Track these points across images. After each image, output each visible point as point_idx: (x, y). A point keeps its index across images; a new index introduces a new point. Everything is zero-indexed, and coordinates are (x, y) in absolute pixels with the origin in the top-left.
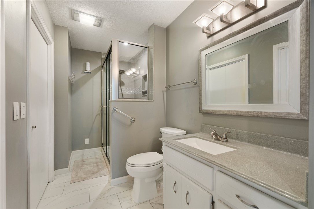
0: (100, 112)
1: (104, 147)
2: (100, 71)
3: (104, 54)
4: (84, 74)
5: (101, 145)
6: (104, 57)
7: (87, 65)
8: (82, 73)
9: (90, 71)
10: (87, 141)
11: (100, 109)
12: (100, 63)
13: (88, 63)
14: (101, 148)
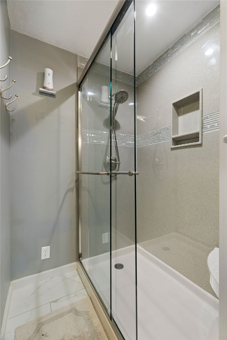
0: (73, 185)
1: (83, 261)
2: (74, 95)
3: (83, 59)
4: (39, 98)
5: (75, 256)
6: (83, 65)
7: (47, 75)
8: (34, 94)
9: (52, 90)
10: (46, 252)
11: (74, 178)
12: (74, 79)
13: (49, 72)
14: (75, 264)
